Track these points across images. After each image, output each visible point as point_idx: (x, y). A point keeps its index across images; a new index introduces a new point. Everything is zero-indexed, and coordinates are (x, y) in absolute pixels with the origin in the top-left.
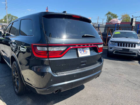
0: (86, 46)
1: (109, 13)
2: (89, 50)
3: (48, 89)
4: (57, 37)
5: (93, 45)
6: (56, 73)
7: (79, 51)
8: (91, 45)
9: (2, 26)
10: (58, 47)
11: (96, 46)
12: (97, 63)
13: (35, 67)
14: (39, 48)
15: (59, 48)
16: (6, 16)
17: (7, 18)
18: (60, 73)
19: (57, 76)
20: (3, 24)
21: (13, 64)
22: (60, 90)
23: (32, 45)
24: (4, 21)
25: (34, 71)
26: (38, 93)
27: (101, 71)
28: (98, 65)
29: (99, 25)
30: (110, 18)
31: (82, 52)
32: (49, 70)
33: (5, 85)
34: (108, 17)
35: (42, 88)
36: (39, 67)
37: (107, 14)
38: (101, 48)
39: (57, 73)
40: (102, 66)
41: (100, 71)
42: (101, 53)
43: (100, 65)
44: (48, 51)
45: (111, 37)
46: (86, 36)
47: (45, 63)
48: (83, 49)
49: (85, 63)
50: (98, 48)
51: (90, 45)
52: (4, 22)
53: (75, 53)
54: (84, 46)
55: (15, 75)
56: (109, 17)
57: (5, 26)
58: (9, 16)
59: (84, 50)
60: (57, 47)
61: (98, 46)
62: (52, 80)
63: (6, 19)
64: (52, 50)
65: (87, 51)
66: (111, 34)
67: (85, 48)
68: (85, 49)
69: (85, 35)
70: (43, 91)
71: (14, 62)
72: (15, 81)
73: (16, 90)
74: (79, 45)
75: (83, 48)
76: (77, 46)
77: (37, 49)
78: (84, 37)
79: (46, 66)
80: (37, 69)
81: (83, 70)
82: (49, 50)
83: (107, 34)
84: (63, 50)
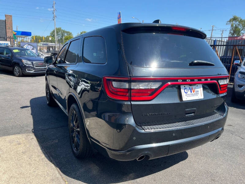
0: (196, 80)
1: (235, 19)
2: (202, 89)
3: (128, 153)
4: (146, 65)
5: (209, 79)
6: (141, 126)
7: (182, 91)
8: (206, 79)
9: (47, 48)
10: (147, 83)
11: (216, 81)
12: (216, 113)
13: (107, 115)
14: (115, 84)
15: (149, 84)
16: (54, 31)
17: (56, 35)
18: (149, 127)
19: (143, 131)
20: (50, 44)
21: (71, 108)
22: (147, 157)
23: (104, 78)
24: (50, 39)
25: (106, 121)
26: (111, 157)
27: (223, 129)
28: (217, 117)
29: (215, 41)
30: (236, 27)
31: (189, 92)
32: (131, 121)
33: (57, 141)
34: (232, 26)
35: (117, 149)
36: (113, 115)
37: (230, 21)
38: (225, 86)
39: (143, 127)
40: (224, 119)
41: (221, 129)
42: (225, 94)
43: (222, 117)
44: (130, 89)
45: (240, 65)
46: (196, 63)
47: (124, 109)
48: (191, 87)
49: (194, 113)
50: (220, 85)
51: (204, 80)
52: (52, 41)
53: (176, 93)
54: (191, 82)
55: (74, 126)
56: (234, 25)
57: (52, 47)
58: (58, 30)
59: (192, 89)
60: (144, 83)
61: (219, 81)
62: (134, 138)
63: (54, 35)
64: (136, 88)
65: (198, 91)
66: (239, 59)
67: (195, 84)
68: (194, 87)
69: (196, 61)
70: (120, 155)
71: (74, 106)
72: (74, 136)
73: (75, 149)
74: (184, 80)
75: (190, 85)
76: (180, 81)
77: (112, 85)
78: (192, 64)
79: (125, 113)
80: (110, 117)
81: (189, 125)
82: (132, 88)
83: (231, 59)
84: (154, 88)
